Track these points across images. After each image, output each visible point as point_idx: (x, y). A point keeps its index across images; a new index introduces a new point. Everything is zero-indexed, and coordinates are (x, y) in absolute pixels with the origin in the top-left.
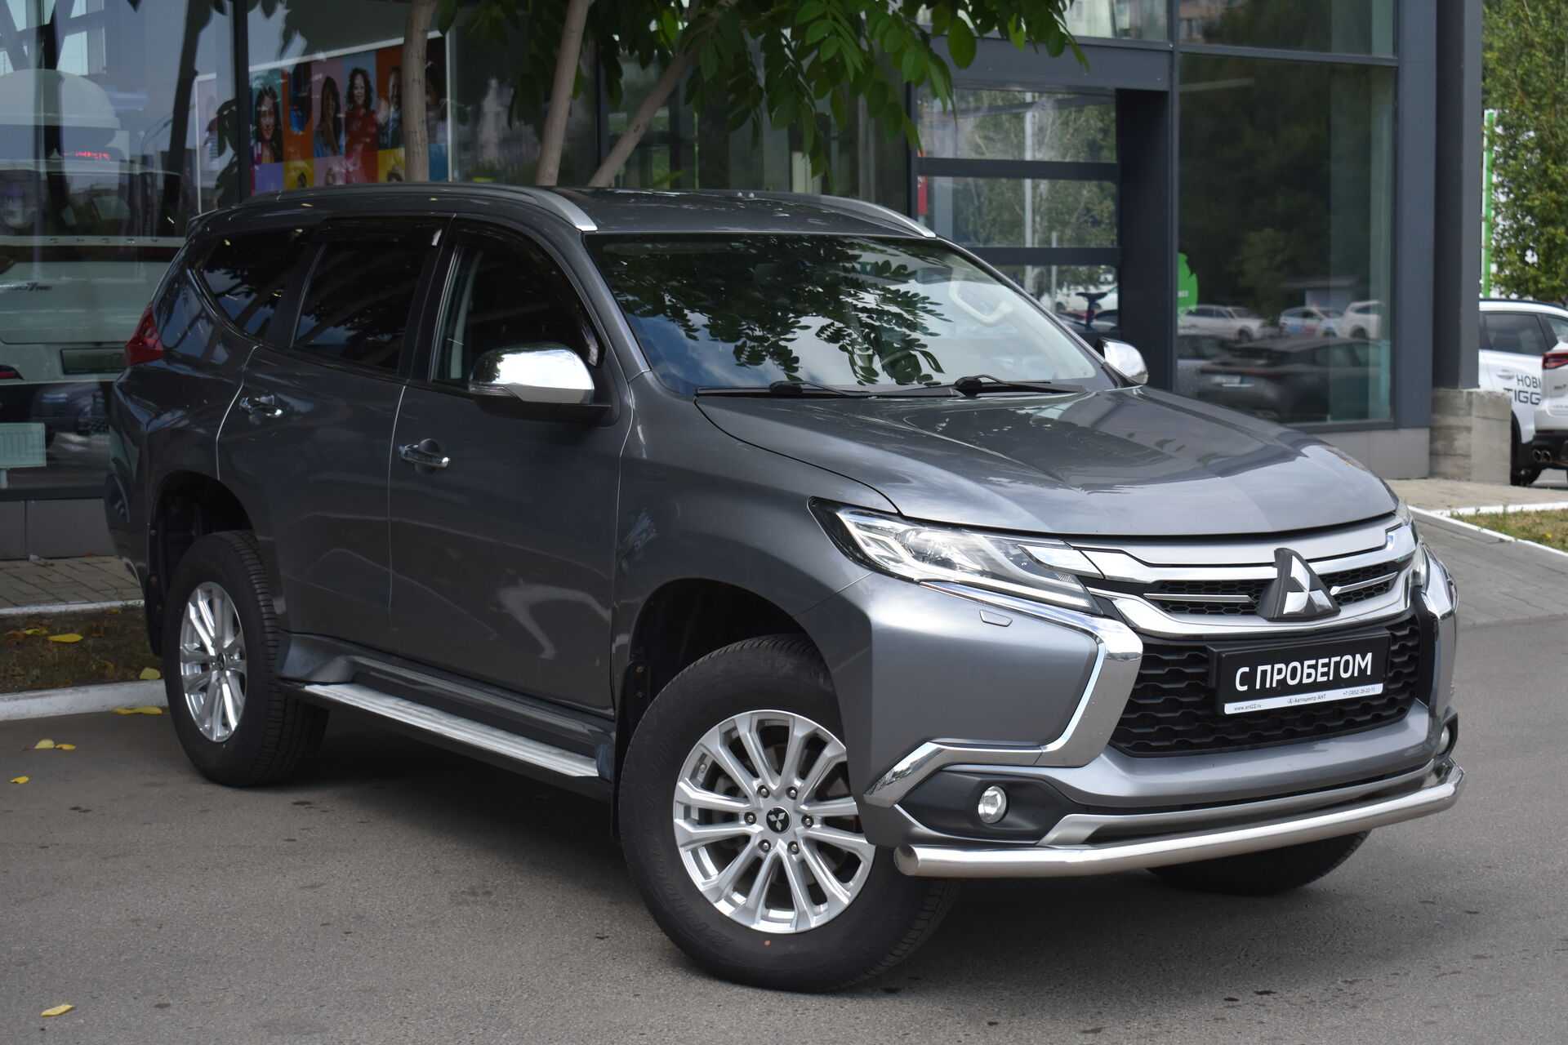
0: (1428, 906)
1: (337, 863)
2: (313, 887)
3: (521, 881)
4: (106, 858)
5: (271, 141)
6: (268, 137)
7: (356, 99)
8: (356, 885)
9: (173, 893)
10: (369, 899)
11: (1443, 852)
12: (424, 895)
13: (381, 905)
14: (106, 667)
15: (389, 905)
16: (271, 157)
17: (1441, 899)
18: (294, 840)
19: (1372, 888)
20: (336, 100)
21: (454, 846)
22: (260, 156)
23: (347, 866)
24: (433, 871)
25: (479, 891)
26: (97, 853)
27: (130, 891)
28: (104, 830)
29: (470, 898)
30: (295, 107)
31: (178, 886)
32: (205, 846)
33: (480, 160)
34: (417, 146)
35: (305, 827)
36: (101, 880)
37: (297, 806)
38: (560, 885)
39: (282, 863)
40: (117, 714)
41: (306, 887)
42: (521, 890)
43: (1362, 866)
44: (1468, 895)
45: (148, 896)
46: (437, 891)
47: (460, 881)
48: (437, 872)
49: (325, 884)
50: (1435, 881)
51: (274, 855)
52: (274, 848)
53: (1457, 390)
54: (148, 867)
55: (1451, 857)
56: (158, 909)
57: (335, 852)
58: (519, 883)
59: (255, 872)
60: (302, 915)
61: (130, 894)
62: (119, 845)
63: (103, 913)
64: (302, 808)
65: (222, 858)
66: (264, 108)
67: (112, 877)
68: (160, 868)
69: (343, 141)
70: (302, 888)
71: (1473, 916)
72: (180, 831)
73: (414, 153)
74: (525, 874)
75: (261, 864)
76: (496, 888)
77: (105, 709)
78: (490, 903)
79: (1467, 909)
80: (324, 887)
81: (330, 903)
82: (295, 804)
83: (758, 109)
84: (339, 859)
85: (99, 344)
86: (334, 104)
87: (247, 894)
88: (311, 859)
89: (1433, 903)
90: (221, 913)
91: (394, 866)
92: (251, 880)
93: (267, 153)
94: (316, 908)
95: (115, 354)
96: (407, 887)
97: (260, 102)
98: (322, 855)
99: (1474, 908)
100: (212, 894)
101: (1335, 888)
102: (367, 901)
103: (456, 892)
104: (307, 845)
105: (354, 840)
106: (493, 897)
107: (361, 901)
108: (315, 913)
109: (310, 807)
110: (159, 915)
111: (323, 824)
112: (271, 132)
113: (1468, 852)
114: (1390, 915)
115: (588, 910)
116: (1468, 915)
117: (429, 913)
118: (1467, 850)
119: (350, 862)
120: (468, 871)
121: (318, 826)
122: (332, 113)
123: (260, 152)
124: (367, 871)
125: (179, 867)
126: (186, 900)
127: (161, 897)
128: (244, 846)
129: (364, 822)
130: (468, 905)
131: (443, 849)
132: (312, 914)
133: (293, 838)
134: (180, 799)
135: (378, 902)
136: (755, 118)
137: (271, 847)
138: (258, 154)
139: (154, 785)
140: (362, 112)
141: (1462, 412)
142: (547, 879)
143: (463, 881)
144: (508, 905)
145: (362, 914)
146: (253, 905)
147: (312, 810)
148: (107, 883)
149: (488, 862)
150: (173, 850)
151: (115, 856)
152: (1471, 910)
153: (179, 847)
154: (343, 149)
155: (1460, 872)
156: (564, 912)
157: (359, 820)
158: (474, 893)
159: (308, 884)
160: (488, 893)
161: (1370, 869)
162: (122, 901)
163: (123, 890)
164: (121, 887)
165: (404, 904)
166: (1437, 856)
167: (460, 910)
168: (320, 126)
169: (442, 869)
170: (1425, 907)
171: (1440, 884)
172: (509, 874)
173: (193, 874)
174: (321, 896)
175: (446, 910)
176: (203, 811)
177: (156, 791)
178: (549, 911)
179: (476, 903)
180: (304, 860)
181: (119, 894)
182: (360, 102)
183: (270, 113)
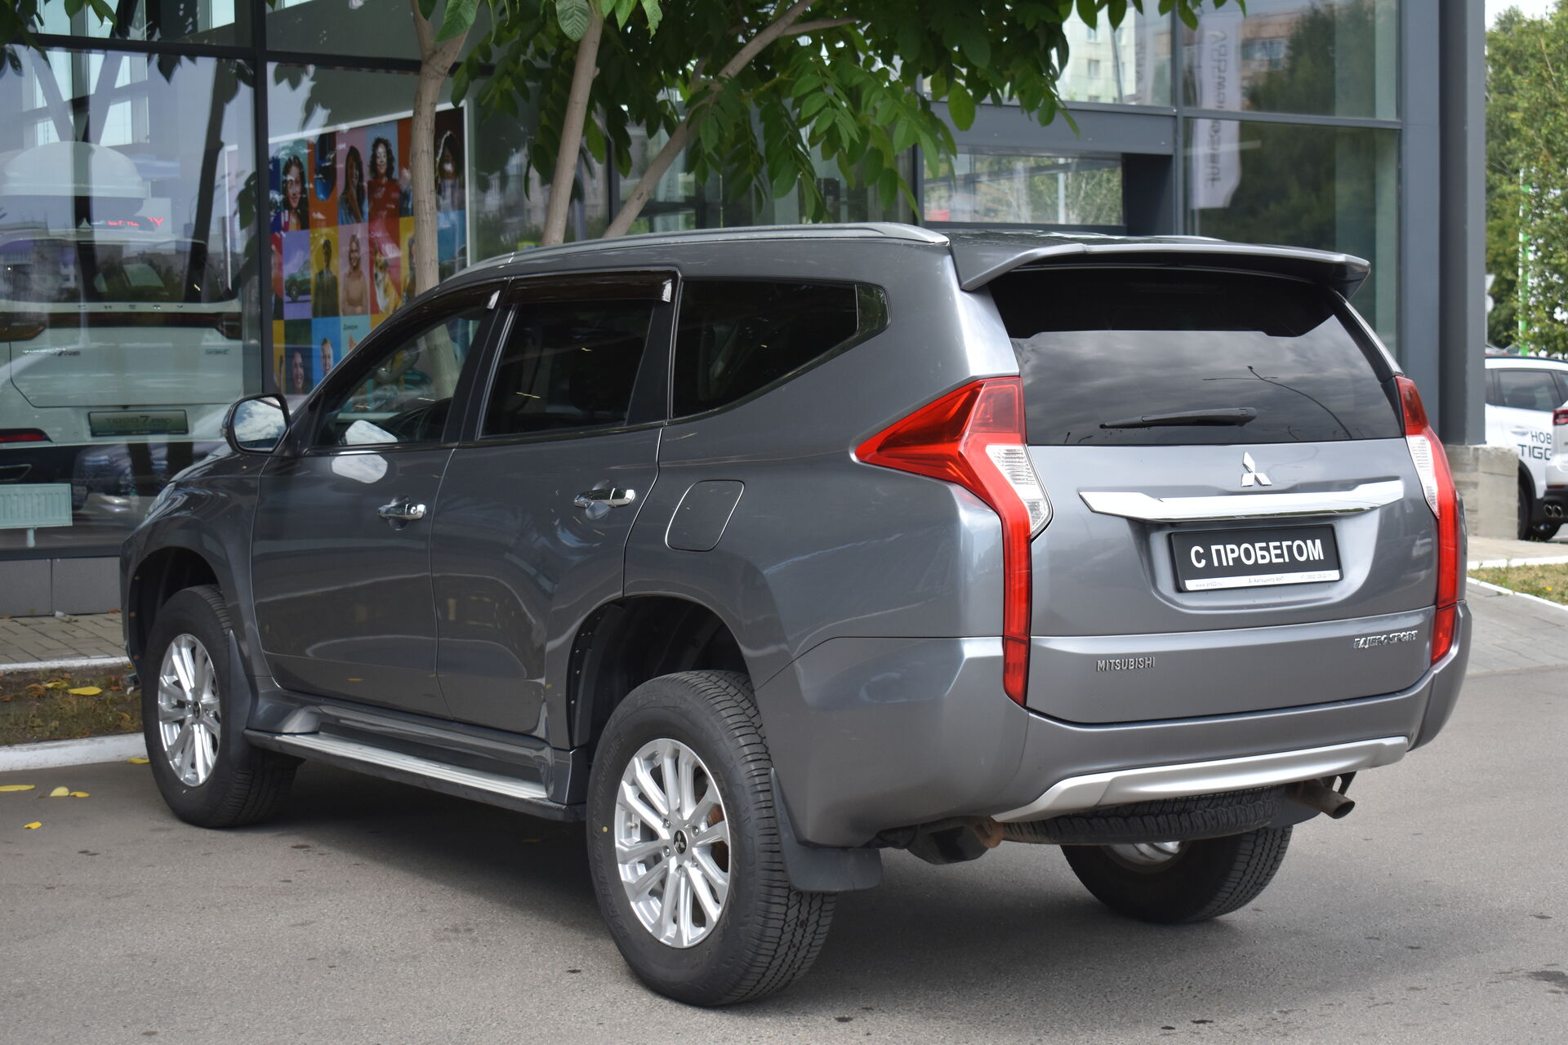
0: (1373, 941)
1: (329, 903)
2: (303, 924)
3: (502, 918)
4: (108, 898)
5: (296, 209)
6: (295, 205)
7: (379, 167)
8: (345, 922)
9: (170, 930)
10: (356, 936)
11: (1395, 891)
12: (409, 932)
13: (367, 942)
14: (123, 718)
15: (374, 941)
16: (297, 225)
17: (1386, 935)
18: (290, 881)
19: (1321, 925)
20: (360, 168)
21: (442, 886)
22: (287, 224)
23: (337, 905)
24: (420, 910)
25: (462, 928)
26: (100, 894)
27: (129, 928)
28: (109, 872)
29: (452, 935)
30: (320, 176)
31: (175, 924)
32: (204, 887)
33: (528, 225)
34: (426, 214)
35: (301, 869)
36: (103, 918)
37: (296, 850)
38: (540, 922)
39: (276, 902)
40: (132, 763)
41: (297, 925)
42: (502, 927)
43: (1315, 905)
44: (1413, 931)
45: (146, 933)
46: (421, 929)
47: (444, 918)
48: (423, 911)
49: (315, 922)
50: (1383, 918)
51: (269, 895)
52: (270, 889)
53: (1463, 446)
54: (148, 906)
55: (1402, 896)
56: (154, 945)
57: (328, 893)
58: (501, 921)
59: (250, 910)
60: (290, 950)
61: (129, 931)
62: (122, 886)
63: (102, 949)
64: (301, 852)
65: (219, 897)
66: (289, 177)
67: (112, 916)
68: (159, 907)
69: (366, 209)
70: (293, 925)
71: (1414, 950)
72: (181, 873)
73: (423, 221)
74: (507, 912)
75: (256, 904)
76: (477, 925)
77: (120, 759)
78: (470, 939)
79: (1409, 945)
80: (314, 924)
81: (319, 939)
82: (295, 847)
83: (760, 176)
84: (331, 898)
85: (125, 407)
86: (358, 173)
87: (239, 931)
88: (305, 899)
89: (1378, 939)
90: (214, 948)
91: (382, 905)
92: (245, 918)
93: (294, 221)
94: (305, 944)
95: (142, 417)
96: (393, 924)
97: (287, 171)
98: (316, 895)
99: (1416, 943)
100: (207, 931)
101: (1285, 925)
102: (353, 938)
103: (439, 929)
104: (301, 885)
105: (348, 881)
106: (475, 934)
107: (348, 937)
108: (303, 949)
109: (309, 851)
110: (154, 951)
111: (318, 866)
112: (297, 200)
113: (1420, 892)
114: (1335, 950)
115: (564, 946)
116: (1410, 950)
117: (411, 948)
118: (1420, 889)
119: (341, 901)
120: (452, 910)
121: (314, 869)
122: (356, 181)
123: (287, 220)
124: (356, 910)
125: (178, 906)
126: (182, 937)
127: (157, 934)
128: (242, 887)
129: (358, 865)
130: (450, 941)
131: (431, 889)
132: (299, 950)
133: (289, 879)
134: (184, 843)
135: (364, 939)
136: (758, 185)
137: (267, 888)
138: (285, 222)
139: (162, 830)
140: (385, 180)
141: (1468, 468)
142: (528, 917)
143: (447, 919)
144: (488, 941)
145: (347, 950)
146: (244, 941)
147: (310, 853)
148: (108, 921)
149: (473, 902)
150: (173, 890)
151: (118, 896)
152: (1414, 946)
153: (179, 887)
154: (366, 216)
155: (1409, 910)
156: (540, 947)
157: (354, 862)
158: (456, 930)
159: (299, 922)
160: (470, 930)
161: (1322, 908)
162: (120, 937)
163: (122, 927)
164: (120, 924)
165: (389, 940)
166: (1389, 895)
167: (441, 946)
168: (344, 193)
169: (429, 907)
170: (1370, 943)
171: (1388, 921)
172: (492, 913)
173: (190, 912)
174: (310, 933)
175: (427, 945)
176: (206, 854)
177: (163, 835)
178: (527, 946)
179: (457, 939)
180: (297, 900)
181: (118, 931)
182: (383, 170)
183: (297, 182)
